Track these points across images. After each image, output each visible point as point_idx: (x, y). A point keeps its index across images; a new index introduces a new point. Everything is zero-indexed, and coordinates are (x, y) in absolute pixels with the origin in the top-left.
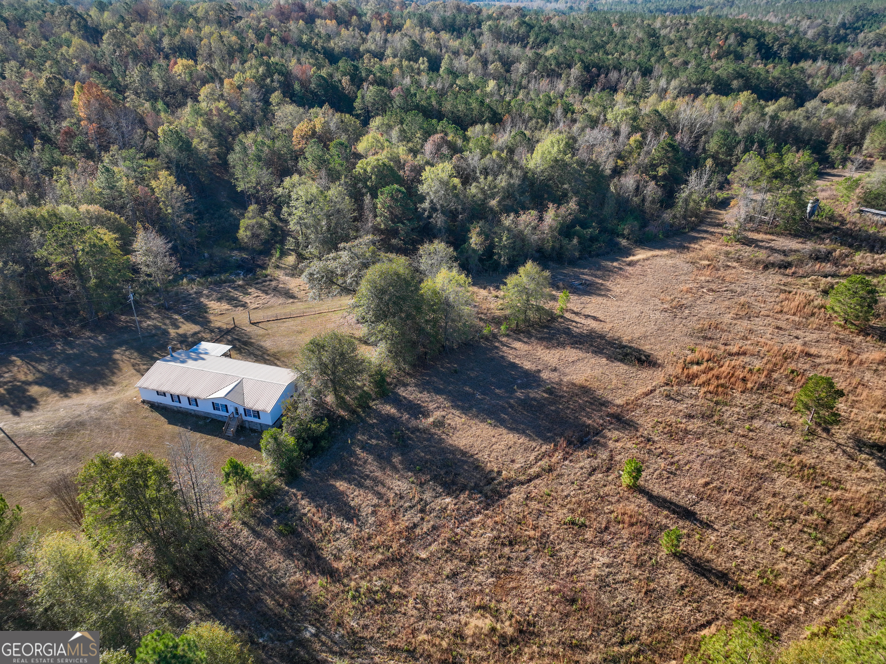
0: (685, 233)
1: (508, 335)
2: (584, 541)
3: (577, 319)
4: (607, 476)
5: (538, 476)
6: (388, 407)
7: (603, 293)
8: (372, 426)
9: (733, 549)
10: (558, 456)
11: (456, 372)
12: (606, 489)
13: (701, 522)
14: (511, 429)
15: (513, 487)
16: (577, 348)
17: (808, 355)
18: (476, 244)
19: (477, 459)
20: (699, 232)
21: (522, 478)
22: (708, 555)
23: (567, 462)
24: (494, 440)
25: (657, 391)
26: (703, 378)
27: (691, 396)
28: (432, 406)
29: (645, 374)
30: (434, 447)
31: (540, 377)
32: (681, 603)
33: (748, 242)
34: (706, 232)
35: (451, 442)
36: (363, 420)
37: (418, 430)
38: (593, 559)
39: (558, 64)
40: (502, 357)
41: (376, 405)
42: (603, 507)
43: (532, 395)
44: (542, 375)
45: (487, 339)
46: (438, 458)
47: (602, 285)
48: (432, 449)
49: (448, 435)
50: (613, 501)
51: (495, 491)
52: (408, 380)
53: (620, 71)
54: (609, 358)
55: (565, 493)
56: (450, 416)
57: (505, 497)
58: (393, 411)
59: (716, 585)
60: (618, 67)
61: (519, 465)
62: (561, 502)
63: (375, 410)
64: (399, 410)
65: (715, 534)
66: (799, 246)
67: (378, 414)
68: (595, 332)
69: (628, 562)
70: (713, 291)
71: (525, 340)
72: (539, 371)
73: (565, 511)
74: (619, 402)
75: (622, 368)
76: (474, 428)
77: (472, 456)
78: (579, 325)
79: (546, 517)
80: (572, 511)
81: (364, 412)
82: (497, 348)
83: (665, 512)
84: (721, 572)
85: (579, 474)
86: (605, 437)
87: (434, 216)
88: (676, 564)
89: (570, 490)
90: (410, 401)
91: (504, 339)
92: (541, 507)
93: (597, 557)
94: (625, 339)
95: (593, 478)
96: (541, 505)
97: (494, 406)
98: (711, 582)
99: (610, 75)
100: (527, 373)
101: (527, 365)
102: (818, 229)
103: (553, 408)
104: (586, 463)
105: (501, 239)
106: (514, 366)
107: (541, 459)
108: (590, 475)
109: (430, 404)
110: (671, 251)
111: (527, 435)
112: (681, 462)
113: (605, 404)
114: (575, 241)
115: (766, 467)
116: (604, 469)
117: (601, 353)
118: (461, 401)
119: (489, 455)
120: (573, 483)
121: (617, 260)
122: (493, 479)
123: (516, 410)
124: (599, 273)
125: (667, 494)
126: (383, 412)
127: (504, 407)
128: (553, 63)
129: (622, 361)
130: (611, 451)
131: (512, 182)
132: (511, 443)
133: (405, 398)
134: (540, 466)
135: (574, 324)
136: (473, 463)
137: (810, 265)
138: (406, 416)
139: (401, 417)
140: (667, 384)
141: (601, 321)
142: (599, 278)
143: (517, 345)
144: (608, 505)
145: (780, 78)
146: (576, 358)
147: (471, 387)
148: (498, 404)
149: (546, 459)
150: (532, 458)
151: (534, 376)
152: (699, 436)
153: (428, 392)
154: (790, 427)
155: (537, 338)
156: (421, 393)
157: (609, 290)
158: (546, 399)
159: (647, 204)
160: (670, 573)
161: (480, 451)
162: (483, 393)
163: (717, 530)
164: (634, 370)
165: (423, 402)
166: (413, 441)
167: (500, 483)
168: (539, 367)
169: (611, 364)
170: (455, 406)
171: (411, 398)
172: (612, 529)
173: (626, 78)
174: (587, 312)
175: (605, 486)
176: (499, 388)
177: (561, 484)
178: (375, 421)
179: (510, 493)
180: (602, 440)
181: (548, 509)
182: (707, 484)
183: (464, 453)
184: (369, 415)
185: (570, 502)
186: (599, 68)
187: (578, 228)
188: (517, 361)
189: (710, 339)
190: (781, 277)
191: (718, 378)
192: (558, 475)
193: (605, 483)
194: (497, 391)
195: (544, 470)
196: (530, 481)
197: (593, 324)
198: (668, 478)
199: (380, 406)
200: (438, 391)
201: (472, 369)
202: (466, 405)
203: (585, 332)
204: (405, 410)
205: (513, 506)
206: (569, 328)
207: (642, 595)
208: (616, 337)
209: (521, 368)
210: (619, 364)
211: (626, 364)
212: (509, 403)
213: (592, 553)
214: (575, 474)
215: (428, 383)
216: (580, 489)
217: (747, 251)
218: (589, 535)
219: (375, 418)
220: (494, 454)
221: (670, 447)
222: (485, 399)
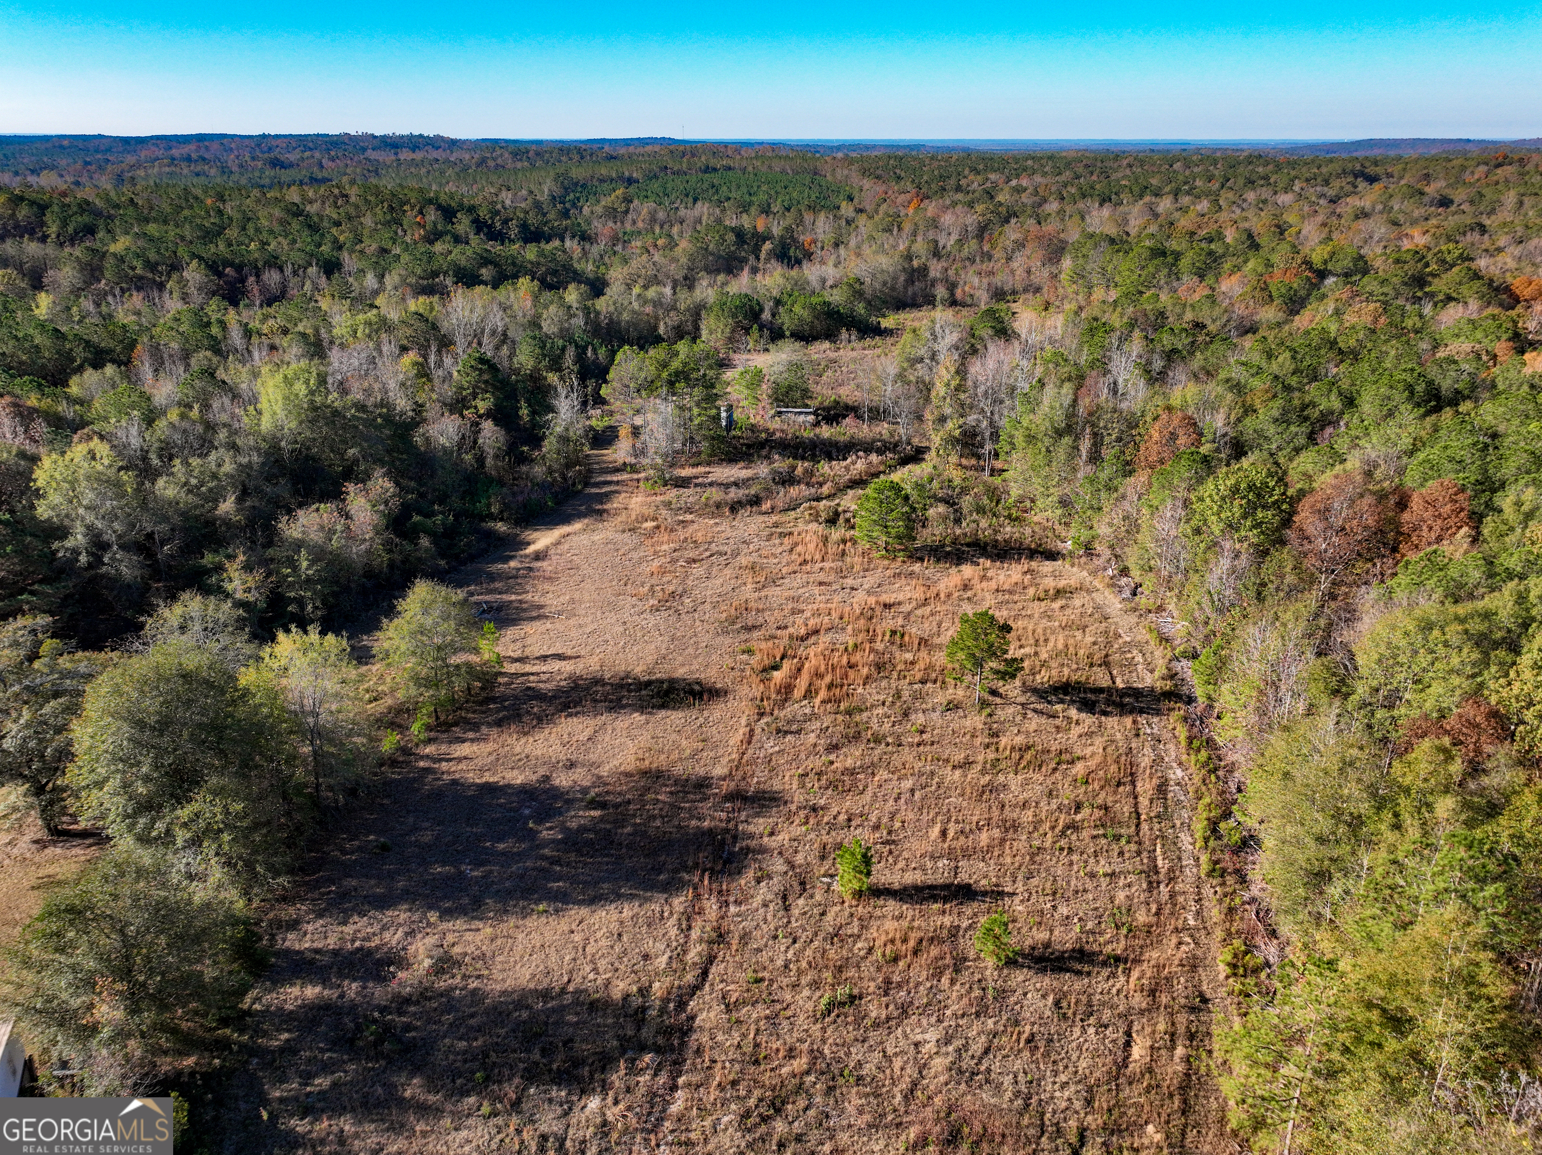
0: (580, 492)
1: (430, 741)
2: (876, 1025)
3: (528, 668)
4: (812, 896)
5: (711, 959)
6: (295, 991)
7: (534, 614)
8: (288, 1049)
9: (1054, 907)
10: (711, 906)
11: (384, 848)
12: (829, 917)
13: (985, 894)
14: (594, 900)
15: (686, 1004)
16: (576, 714)
17: (887, 606)
18: (248, 590)
19: (578, 992)
20: (598, 485)
21: (690, 978)
22: (1042, 936)
23: (733, 909)
24: (577, 938)
25: (758, 731)
26: (802, 684)
27: (808, 718)
28: (394, 938)
29: (717, 711)
30: (472, 1016)
31: (556, 788)
32: (1077, 1031)
33: (682, 483)
34: (610, 483)
35: (498, 987)
36: (251, 1051)
37: (407, 1000)
38: (917, 1045)
39: (151, 266)
40: (455, 782)
41: (257, 999)
42: (851, 950)
43: (573, 825)
44: (557, 782)
45: (393, 762)
46: (503, 1032)
47: (520, 602)
48: (472, 1022)
49: (478, 977)
50: (856, 931)
51: (667, 1031)
52: (290, 912)
53: (281, 270)
54: (641, 709)
55: (780, 963)
56: (450, 938)
57: (691, 1029)
58: (312, 992)
59: (1089, 974)
60: (274, 262)
61: (664, 959)
62: (786, 981)
63: (266, 1013)
64: (325, 982)
65: (1017, 900)
66: (745, 473)
67: (284, 1019)
68: (581, 678)
69: (963, 1016)
70: (694, 561)
71: (471, 735)
72: (546, 778)
73: (806, 992)
74: (719, 771)
75: (675, 717)
76: (520, 936)
77: (563, 991)
78: (544, 677)
79: (785, 1023)
80: (815, 985)
81: (242, 1032)
82: (427, 770)
83: (935, 906)
84: (1073, 950)
85: (769, 918)
86: (751, 836)
87: (106, 560)
88: (1019, 976)
89: (781, 952)
90: (336, 953)
91: (429, 750)
92: (761, 1011)
93: (919, 1037)
94: (639, 670)
95: (796, 912)
96: (760, 1006)
97: (522, 877)
98: (1079, 973)
99: (266, 276)
100: (527, 793)
101: (518, 778)
102: (749, 446)
103: (629, 829)
104: (763, 892)
105: (295, 568)
106: (490, 789)
107: (689, 928)
108: (787, 909)
109: (387, 935)
110: (586, 521)
111: (631, 897)
112: (885, 820)
113: (702, 784)
114: (425, 542)
115: (983, 772)
116: (797, 888)
117: (624, 707)
118: (446, 897)
119: (595, 970)
120: (775, 937)
121: (512, 558)
122: (643, 1009)
123: (568, 864)
124: (498, 585)
125: (912, 878)
126: (289, 1007)
127: (542, 870)
128: (138, 264)
129: (663, 706)
130: (780, 853)
131: (244, 460)
132: (615, 927)
133: (317, 951)
134: (701, 940)
135: (532, 678)
136: (577, 1003)
137: (782, 494)
138: (352, 989)
139: (342, 996)
140: (761, 715)
141: (570, 658)
142: (506, 592)
143: (465, 749)
144: (855, 942)
145: (539, 264)
146: (588, 733)
147: (444, 864)
148: (526, 869)
149: (697, 924)
150: (673, 932)
151: (546, 791)
152: (871, 769)
153: (362, 914)
154: (957, 707)
155: (489, 725)
156: (345, 923)
157: (541, 607)
158: (602, 819)
159: (489, 462)
160: (1025, 994)
161: (571, 972)
162: (478, 864)
163: (1014, 894)
164: (695, 713)
165: (367, 939)
166: (416, 1028)
167: (663, 1011)
168: (542, 771)
169: (653, 719)
170: (447, 914)
171: (332, 942)
172: (896, 978)
173: (297, 279)
174: (537, 650)
175: (823, 914)
176: (500, 840)
177: (759, 950)
178: (285, 1036)
179: (692, 1018)
180: (753, 843)
181: (778, 1006)
182: (944, 833)
183: (545, 994)
184: (258, 1032)
185: (800, 972)
186: (239, 268)
187: (416, 518)
188: (488, 778)
189: (755, 627)
190: (761, 518)
191: (819, 675)
192: (741, 938)
193: (821, 910)
194: (501, 846)
195: (710, 942)
196: (705, 973)
197: (567, 667)
198: (891, 852)
199: (267, 998)
200: (383, 903)
201: (415, 829)
202: (466, 901)
203: (563, 683)
204: (341, 976)
205: (720, 1038)
206: (529, 688)
207: (1026, 1054)
208: (622, 674)
209: (509, 786)
210: (663, 713)
211: (674, 709)
212: (544, 858)
213: (906, 1036)
214: (765, 920)
215: (344, 896)
216: (794, 942)
217: (688, 495)
218: (874, 1010)
219: (279, 1030)
220: (602, 964)
221: (849, 803)
222: (491, 872)
